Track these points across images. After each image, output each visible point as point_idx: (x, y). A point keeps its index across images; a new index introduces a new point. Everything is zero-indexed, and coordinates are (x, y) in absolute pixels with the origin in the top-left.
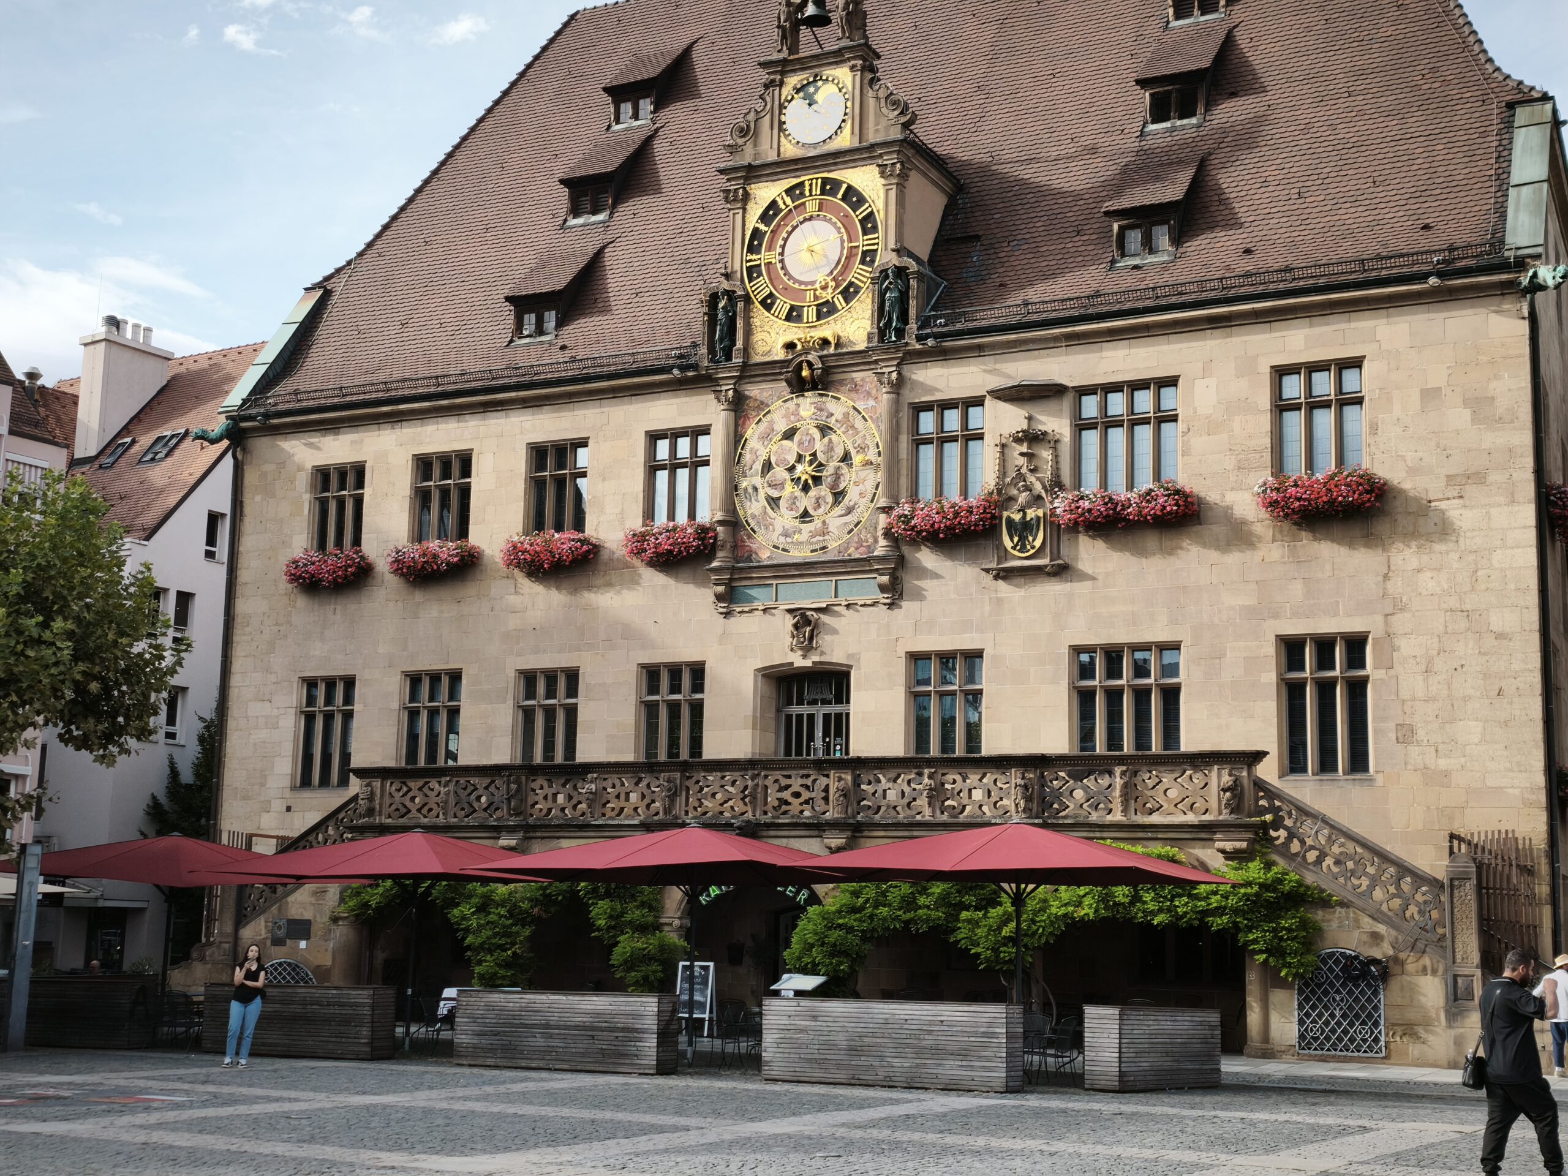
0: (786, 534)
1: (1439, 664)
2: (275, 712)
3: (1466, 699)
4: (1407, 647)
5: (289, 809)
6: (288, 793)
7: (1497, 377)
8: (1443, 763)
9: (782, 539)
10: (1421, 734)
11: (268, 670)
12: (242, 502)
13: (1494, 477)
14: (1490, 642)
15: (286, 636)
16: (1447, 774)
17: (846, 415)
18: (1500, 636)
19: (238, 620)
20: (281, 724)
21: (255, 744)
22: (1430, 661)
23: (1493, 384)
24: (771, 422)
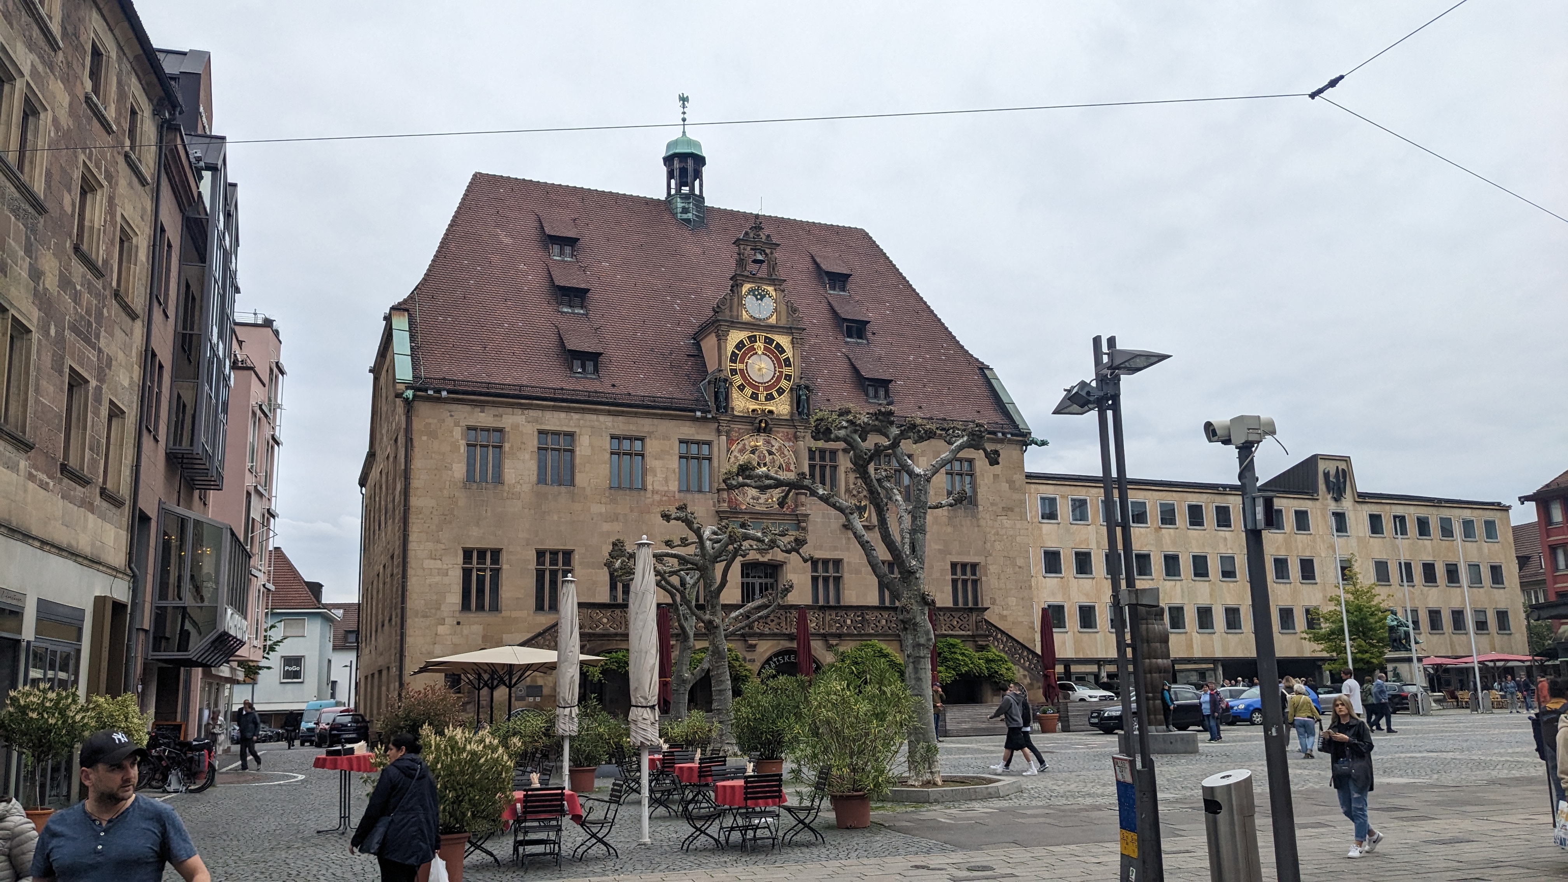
0: (753, 498)
1: (1002, 576)
2: (445, 566)
3: (1011, 589)
4: (993, 569)
5: (458, 623)
6: (457, 614)
7: (1016, 474)
8: (1005, 613)
9: (751, 501)
10: (998, 602)
11: (438, 541)
12: (411, 439)
13: (1017, 510)
14: (1017, 569)
15: (450, 522)
16: (1006, 616)
17: (780, 447)
18: (1020, 567)
19: (412, 510)
20: (450, 573)
21: (430, 585)
22: (999, 575)
23: (1015, 476)
24: (744, 444)
